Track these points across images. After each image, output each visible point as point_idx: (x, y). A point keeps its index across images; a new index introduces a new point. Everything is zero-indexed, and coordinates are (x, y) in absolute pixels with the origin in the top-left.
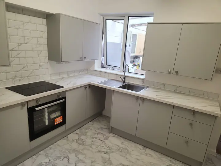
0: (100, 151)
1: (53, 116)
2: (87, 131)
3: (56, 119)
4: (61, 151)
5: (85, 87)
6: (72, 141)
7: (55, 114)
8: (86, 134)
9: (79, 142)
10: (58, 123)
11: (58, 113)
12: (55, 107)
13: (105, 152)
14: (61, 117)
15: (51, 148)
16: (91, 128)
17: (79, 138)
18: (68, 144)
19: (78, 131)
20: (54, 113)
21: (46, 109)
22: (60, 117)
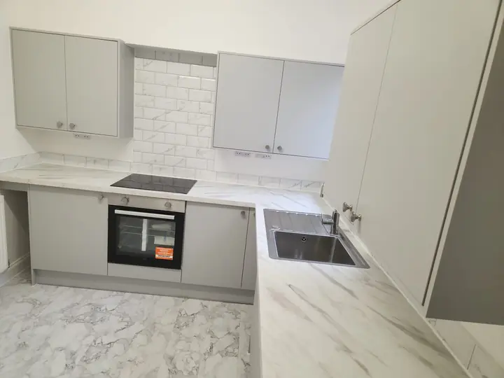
2: (227, 314)
3: (158, 248)
5: (243, 211)
6: (178, 309)
7: (165, 239)
8: (213, 318)
10: (161, 257)
11: (171, 241)
14: (171, 250)
16: (242, 315)
17: (192, 315)
18: (167, 309)
20: (163, 237)
21: (145, 222)
22: (167, 249)
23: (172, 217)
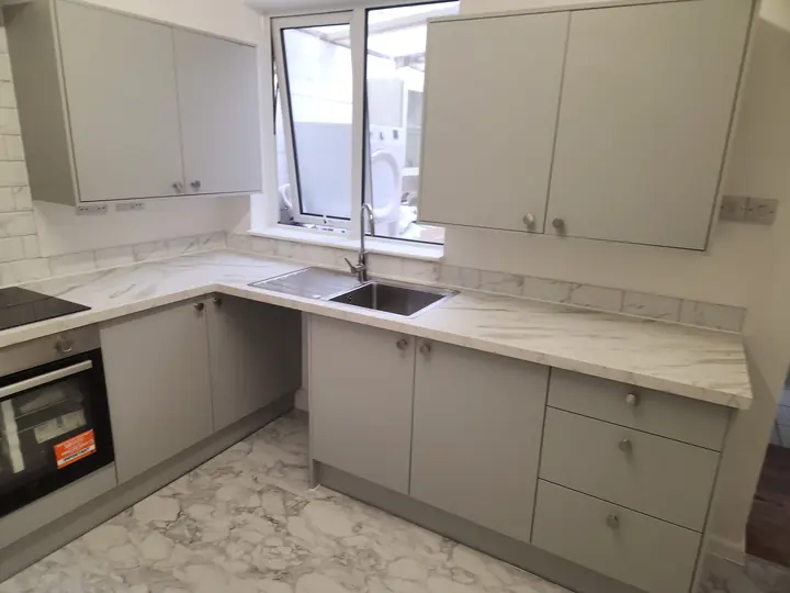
0: (254, 570)
1: (44, 434)
2: (220, 480)
3: (59, 446)
4: (92, 576)
5: (199, 302)
6: (147, 528)
7: (60, 422)
8: (212, 497)
9: (176, 532)
10: (72, 459)
11: (75, 420)
12: (56, 396)
13: (276, 572)
14: (86, 434)
15: (50, 565)
16: (238, 467)
17: (179, 515)
18: (128, 541)
19: (181, 485)
20: (54, 421)
21: (7, 405)
22: (80, 438)
23: (87, 364)
